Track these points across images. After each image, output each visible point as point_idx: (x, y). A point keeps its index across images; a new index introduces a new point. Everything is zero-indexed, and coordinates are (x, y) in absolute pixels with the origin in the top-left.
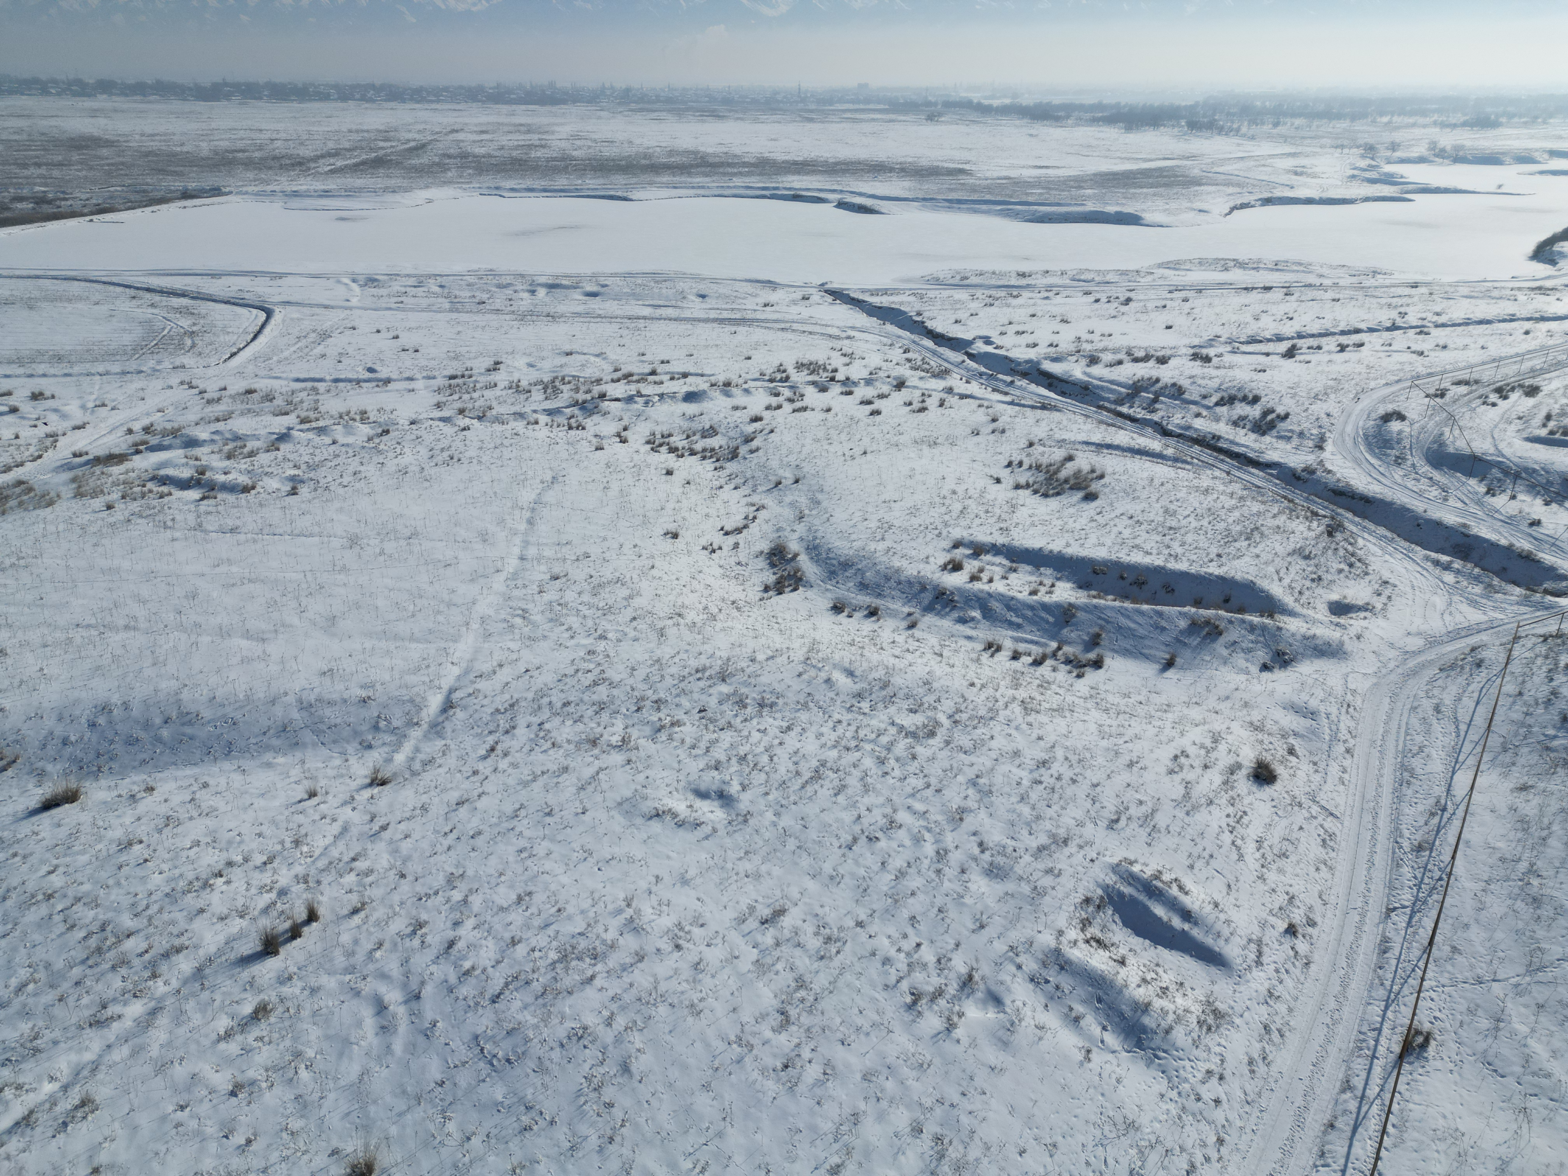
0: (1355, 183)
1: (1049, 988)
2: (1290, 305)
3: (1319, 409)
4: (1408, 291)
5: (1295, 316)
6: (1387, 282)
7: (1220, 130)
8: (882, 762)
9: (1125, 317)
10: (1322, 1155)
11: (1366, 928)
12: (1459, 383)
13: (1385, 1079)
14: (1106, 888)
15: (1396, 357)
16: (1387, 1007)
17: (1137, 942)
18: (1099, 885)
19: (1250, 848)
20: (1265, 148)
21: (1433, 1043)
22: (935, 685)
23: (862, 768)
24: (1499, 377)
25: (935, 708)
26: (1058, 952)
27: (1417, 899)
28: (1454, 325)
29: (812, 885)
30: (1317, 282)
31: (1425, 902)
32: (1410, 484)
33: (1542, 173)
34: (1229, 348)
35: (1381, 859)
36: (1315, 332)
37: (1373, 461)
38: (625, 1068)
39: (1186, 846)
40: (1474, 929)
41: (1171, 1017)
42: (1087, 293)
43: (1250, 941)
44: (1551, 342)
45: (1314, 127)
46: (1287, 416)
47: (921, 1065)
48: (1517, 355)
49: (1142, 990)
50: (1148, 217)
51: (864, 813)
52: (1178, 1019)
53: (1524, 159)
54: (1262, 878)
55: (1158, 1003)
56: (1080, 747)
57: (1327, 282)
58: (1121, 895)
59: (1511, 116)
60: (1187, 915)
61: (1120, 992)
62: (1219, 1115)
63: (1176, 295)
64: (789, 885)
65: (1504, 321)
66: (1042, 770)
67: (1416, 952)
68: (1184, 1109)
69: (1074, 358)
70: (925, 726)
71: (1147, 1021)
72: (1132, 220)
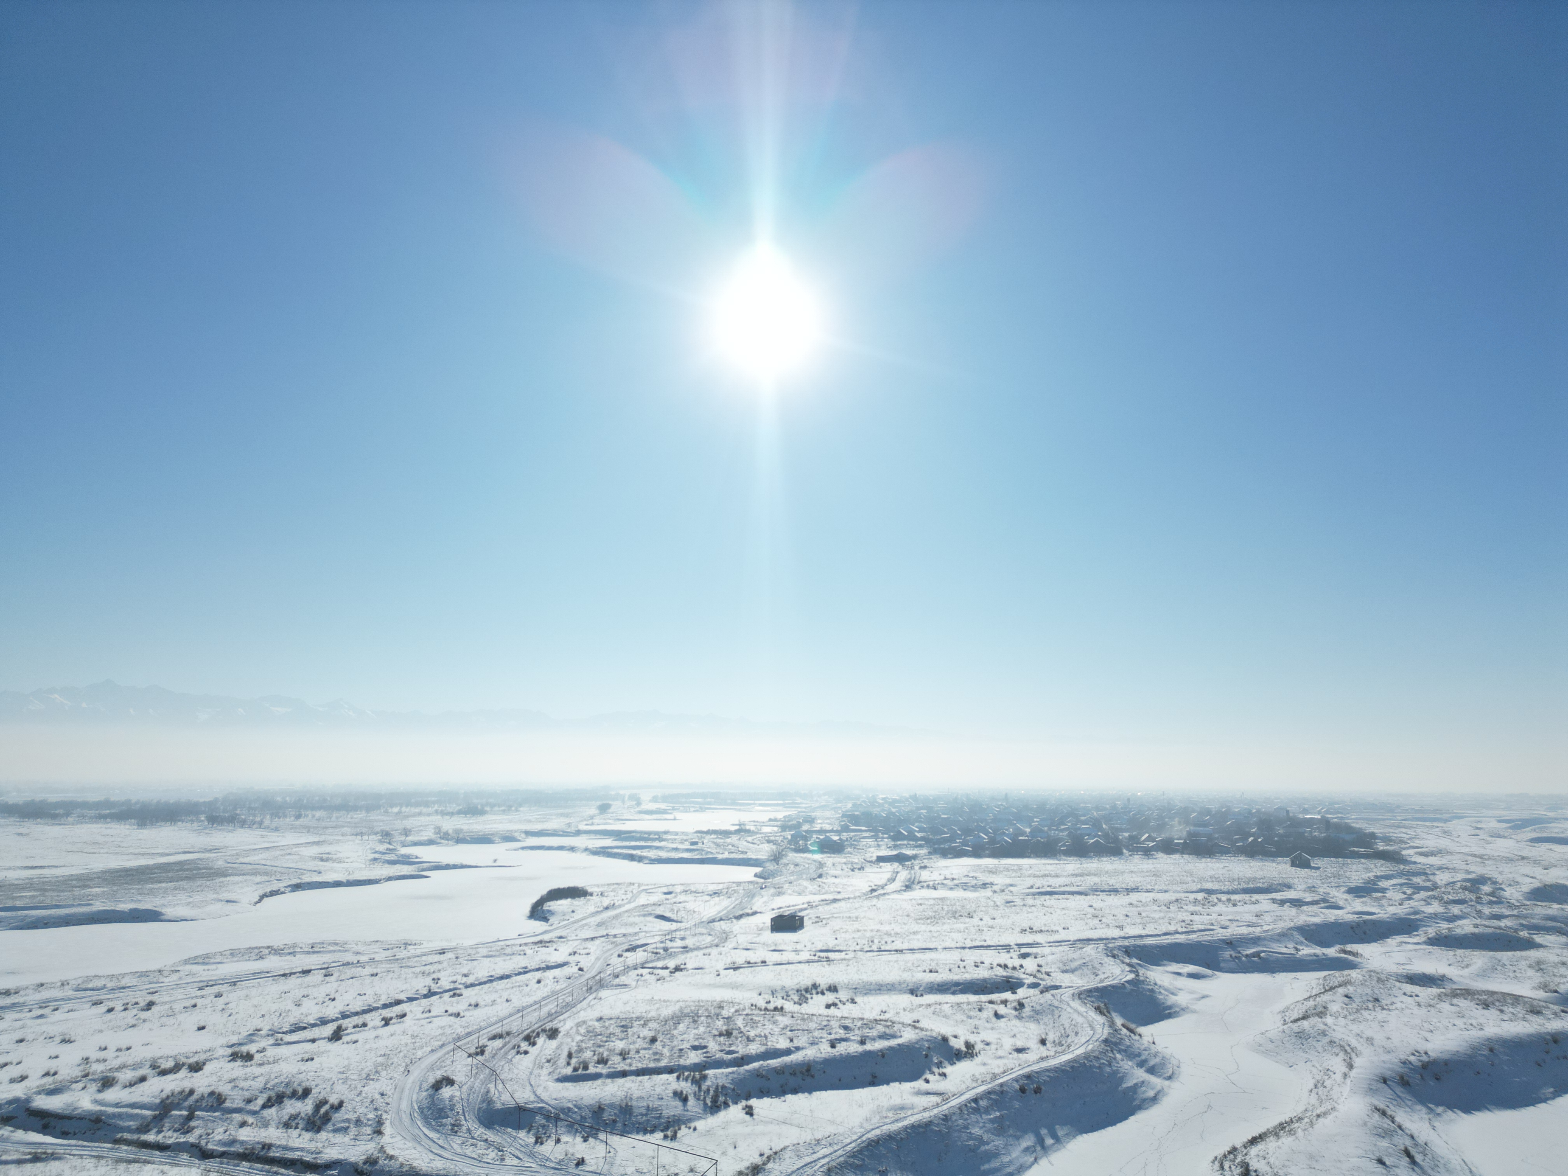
0: (378, 866)
2: (331, 986)
3: (372, 1089)
4: (437, 958)
5: (337, 996)
6: (419, 952)
7: (243, 824)
9: (146, 1024)
12: (494, 1038)
15: (437, 1022)
20: (289, 839)
24: (525, 1026)
28: (480, 984)
30: (354, 959)
32: (469, 1151)
33: (523, 848)
34: (271, 1041)
36: (359, 1009)
37: (432, 1135)
42: (97, 1003)
44: (558, 987)
45: (333, 819)
46: (341, 1104)
48: (536, 1003)
50: (169, 912)
53: (508, 838)
57: (363, 958)
59: (493, 806)
63: (207, 991)
65: (520, 974)
69: (80, 1085)
72: (152, 916)
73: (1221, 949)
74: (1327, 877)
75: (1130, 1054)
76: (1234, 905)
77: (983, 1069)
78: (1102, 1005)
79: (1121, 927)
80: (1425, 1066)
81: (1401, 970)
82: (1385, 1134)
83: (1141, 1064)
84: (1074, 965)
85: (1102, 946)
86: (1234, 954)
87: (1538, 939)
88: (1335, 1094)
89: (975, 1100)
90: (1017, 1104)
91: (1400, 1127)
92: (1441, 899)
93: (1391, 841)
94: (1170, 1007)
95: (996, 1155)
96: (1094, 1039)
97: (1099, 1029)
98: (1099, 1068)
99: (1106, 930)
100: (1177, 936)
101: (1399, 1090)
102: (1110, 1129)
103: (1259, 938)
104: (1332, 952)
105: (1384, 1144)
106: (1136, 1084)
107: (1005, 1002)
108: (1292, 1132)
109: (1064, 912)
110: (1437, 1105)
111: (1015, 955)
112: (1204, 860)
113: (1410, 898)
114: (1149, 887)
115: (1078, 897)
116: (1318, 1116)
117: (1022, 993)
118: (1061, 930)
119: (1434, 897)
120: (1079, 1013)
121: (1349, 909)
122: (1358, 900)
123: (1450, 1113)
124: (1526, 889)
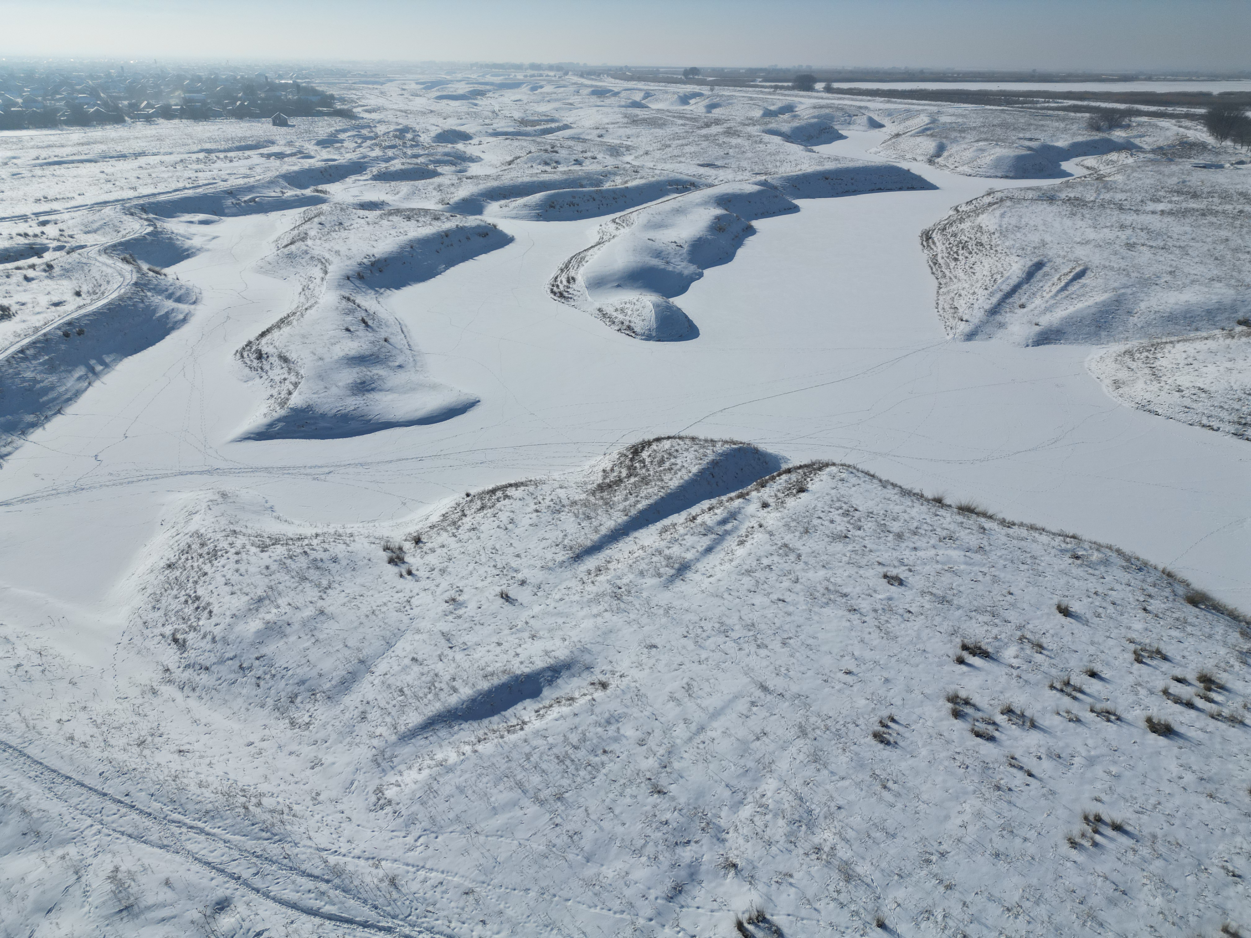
73: (224, 198)
74: (301, 133)
75: (159, 290)
76: (231, 161)
77: (24, 326)
78: (128, 256)
79: (135, 189)
80: (373, 264)
81: (356, 201)
82: (350, 312)
83: (169, 297)
84: (95, 226)
85: (119, 207)
86: (234, 201)
87: (439, 170)
88: (316, 293)
89: (22, 351)
90: (63, 347)
91: (359, 306)
92: (380, 146)
93: (345, 101)
94: (187, 250)
95: (52, 388)
96: (125, 284)
97: (128, 276)
98: (134, 305)
99: (121, 192)
100: (186, 191)
101: (357, 282)
102: (151, 349)
103: (253, 187)
104: (308, 192)
105: (349, 318)
106: (167, 313)
107: (33, 267)
108: (289, 323)
109: (76, 180)
110: (381, 288)
111: (34, 223)
112: (201, 123)
113: (360, 147)
114: (155, 151)
115: (88, 164)
116: (306, 309)
117: (48, 256)
118: (76, 196)
119: (376, 145)
120: (107, 265)
121: (318, 157)
122: (324, 150)
123: (388, 291)
124: (433, 134)
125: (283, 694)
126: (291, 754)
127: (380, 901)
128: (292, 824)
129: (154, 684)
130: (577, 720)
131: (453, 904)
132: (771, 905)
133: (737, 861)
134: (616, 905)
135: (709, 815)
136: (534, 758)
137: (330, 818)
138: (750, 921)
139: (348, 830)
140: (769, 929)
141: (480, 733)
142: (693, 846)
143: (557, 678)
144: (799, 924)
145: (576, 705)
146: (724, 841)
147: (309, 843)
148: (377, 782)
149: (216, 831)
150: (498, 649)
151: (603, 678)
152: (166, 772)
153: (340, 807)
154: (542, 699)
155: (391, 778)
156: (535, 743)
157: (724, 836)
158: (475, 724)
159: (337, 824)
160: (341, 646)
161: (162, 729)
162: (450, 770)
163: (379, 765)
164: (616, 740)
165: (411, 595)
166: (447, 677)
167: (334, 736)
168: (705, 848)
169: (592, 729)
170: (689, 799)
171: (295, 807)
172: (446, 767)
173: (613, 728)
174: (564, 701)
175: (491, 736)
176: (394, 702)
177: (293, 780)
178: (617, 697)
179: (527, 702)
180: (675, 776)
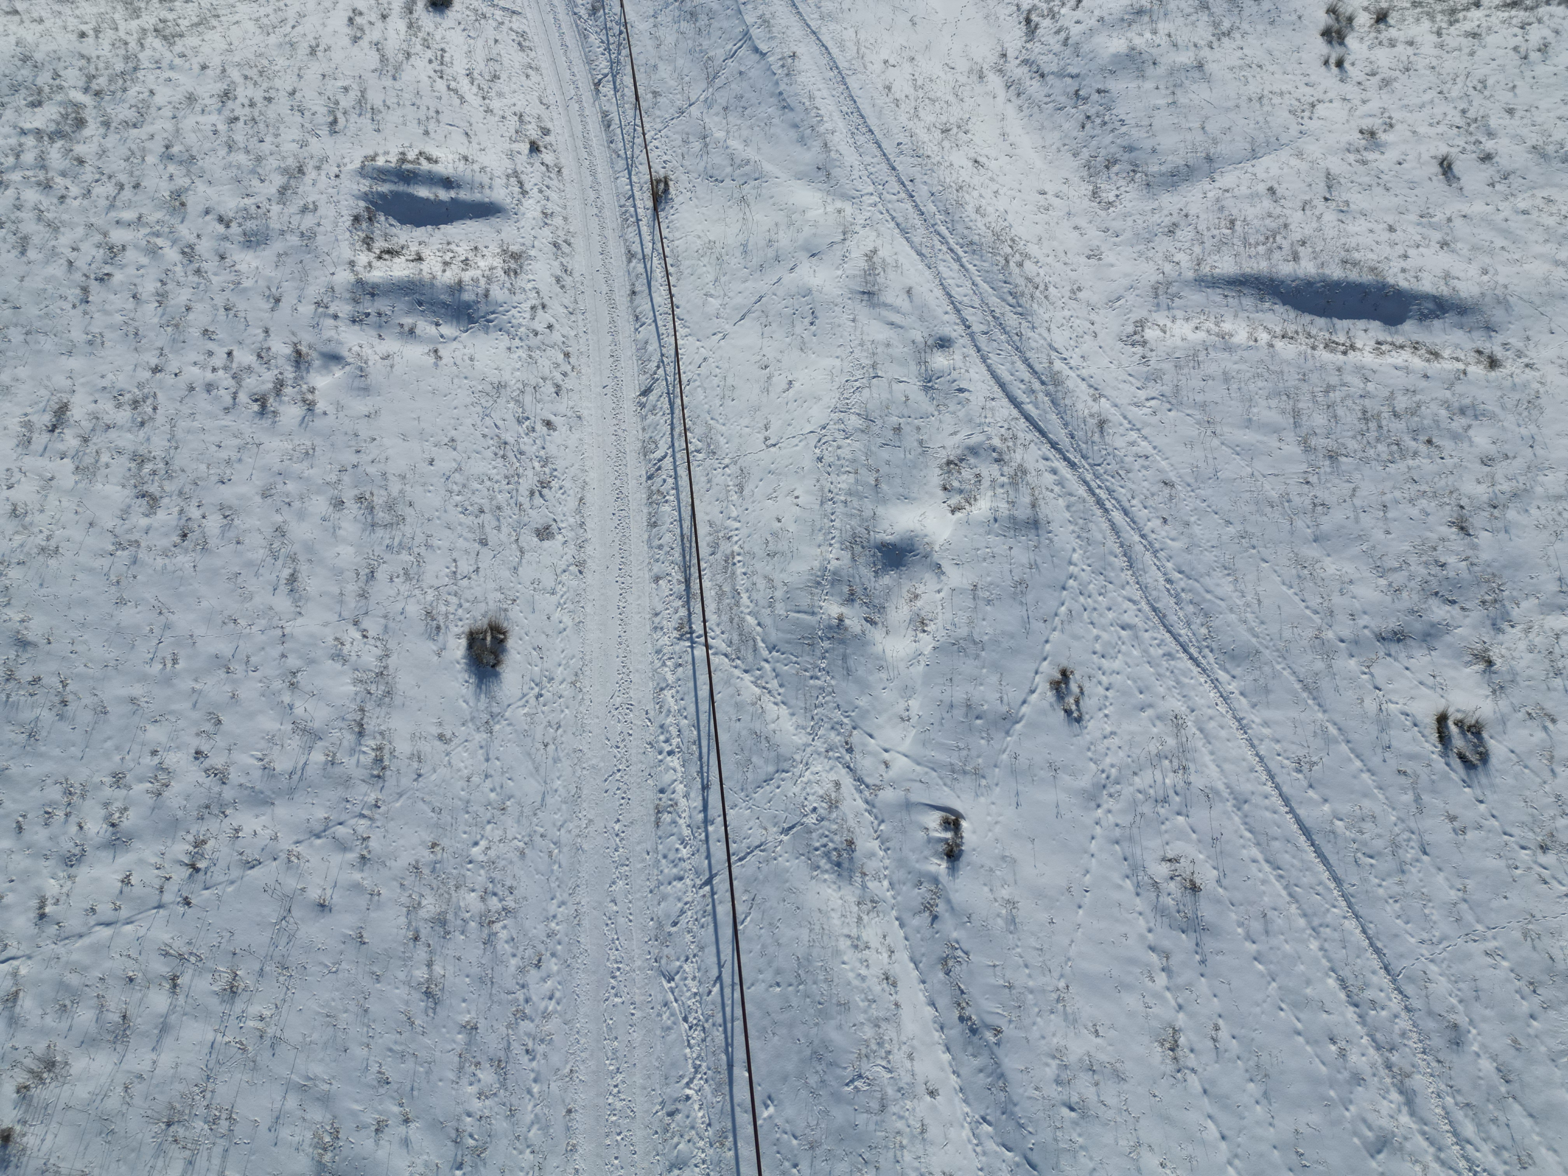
1: (373, 318)
8: (47, 186)
10: (637, 318)
11: (587, 113)
13: (653, 233)
14: (365, 197)
16: (630, 174)
17: (421, 232)
18: (358, 198)
19: (464, 86)
21: (671, 183)
22: (38, 56)
23: (30, 205)
25: (61, 88)
26: (360, 283)
27: (612, 63)
29: (74, 363)
31: (619, 62)
35: (571, 38)
38: (23, 644)
39: (410, 111)
40: (661, 66)
41: (483, 281)
43: (508, 176)
47: (307, 453)
49: (448, 273)
51: (73, 256)
52: (489, 280)
54: (489, 111)
55: (467, 276)
56: (251, 56)
58: (382, 196)
60: (447, 183)
61: (432, 285)
62: (556, 337)
64: (48, 378)
66: (230, 104)
67: (630, 113)
68: (530, 348)
70: (65, 117)
71: (467, 296)
125: (1103, 152)
126: (1076, 228)
127: (1079, 434)
128: (1040, 305)
129: (985, 66)
130: (1424, 383)
131: (1145, 484)
132: (1500, 728)
133: (1498, 662)
134: (1315, 601)
135: (1506, 593)
136: (1336, 396)
137: (1078, 321)
138: (1459, 723)
139: (1088, 345)
140: (1475, 746)
141: (1291, 328)
142: (1455, 610)
143: (1437, 317)
144: (1517, 768)
145: (1436, 367)
146: (1499, 630)
147: (1045, 334)
148: (1144, 313)
149: (970, 267)
150: (1386, 235)
151: (1499, 353)
152: (955, 176)
153: (1093, 316)
154: (1396, 332)
155: (1161, 318)
156: (1348, 378)
157: (1505, 626)
158: (1292, 314)
159: (1081, 333)
160: (1198, 125)
161: (970, 126)
162: (1229, 349)
163: (1156, 296)
164: (1455, 437)
165: (1321, 97)
166: (1297, 236)
167: (1128, 234)
168: (1468, 621)
169: (1434, 407)
170: (1494, 560)
171: (1051, 289)
172: (1226, 343)
173: (1464, 421)
174: (1423, 351)
175: (1302, 338)
176: (1216, 232)
177: (1064, 258)
178: (1500, 387)
179: (1377, 324)
180: (1500, 524)
